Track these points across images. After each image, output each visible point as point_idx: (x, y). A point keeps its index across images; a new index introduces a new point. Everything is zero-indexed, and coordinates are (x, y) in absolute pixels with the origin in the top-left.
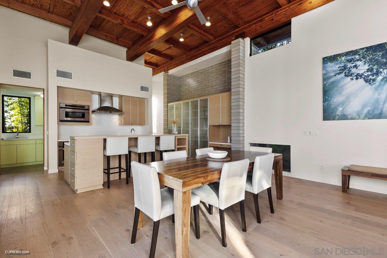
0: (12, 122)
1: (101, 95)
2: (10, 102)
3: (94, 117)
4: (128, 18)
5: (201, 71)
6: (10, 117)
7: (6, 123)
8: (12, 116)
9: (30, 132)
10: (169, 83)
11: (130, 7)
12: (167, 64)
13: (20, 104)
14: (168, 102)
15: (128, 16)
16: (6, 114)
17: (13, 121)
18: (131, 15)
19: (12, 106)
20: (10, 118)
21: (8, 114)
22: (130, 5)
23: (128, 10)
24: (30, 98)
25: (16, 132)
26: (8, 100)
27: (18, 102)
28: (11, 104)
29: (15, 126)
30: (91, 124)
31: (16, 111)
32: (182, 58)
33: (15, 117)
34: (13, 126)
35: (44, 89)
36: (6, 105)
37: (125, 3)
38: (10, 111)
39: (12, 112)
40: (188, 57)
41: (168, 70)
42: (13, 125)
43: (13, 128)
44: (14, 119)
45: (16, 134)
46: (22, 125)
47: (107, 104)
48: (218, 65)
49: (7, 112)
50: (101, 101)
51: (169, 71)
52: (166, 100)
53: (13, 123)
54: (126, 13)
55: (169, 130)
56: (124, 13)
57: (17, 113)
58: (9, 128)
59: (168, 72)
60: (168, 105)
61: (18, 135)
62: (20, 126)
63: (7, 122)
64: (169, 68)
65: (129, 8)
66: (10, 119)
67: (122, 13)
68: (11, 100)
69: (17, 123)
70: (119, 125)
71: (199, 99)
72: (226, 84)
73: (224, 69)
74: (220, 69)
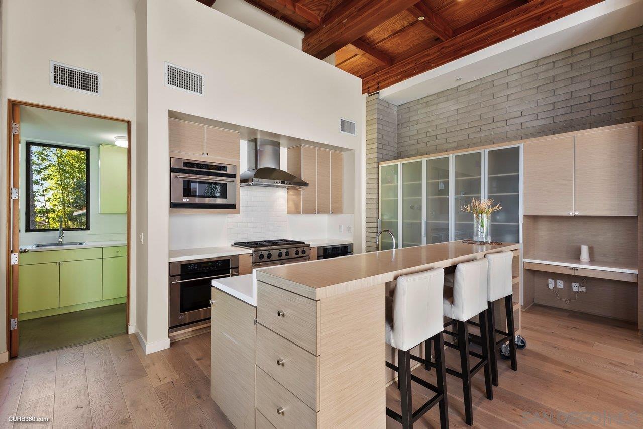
0: (47, 201)
1: (255, 141)
2: (43, 165)
3: (245, 195)
5: (469, 86)
6: (43, 191)
7: (36, 203)
8: (46, 189)
9: (88, 228)
10: (381, 118)
12: (377, 75)
13: (60, 169)
14: (380, 160)
16: (35, 188)
17: (49, 200)
19: (46, 172)
20: (42, 193)
21: (40, 188)
24: (87, 151)
25: (57, 230)
26: (41, 162)
27: (57, 166)
28: (46, 169)
29: (52, 209)
30: (238, 212)
31: (54, 181)
32: (427, 56)
33: (51, 192)
34: (48, 208)
35: (129, 123)
36: (36, 171)
38: (43, 182)
39: (48, 184)
40: (447, 51)
41: (379, 88)
42: (49, 206)
43: (48, 211)
44: (49, 197)
45: (58, 233)
46: (64, 206)
47: (267, 163)
48: (530, 66)
49: (37, 183)
50: (257, 155)
51: (381, 91)
52: (375, 155)
53: (48, 203)
55: (381, 222)
57: (55, 185)
58: (41, 212)
59: (378, 93)
60: (380, 166)
61: (61, 237)
62: (61, 208)
63: (38, 201)
64: (381, 85)
66: (43, 195)
68: (44, 162)
69: (55, 202)
70: (289, 212)
71: (487, 150)
72: (561, 111)
73: (551, 74)
74: (537, 75)
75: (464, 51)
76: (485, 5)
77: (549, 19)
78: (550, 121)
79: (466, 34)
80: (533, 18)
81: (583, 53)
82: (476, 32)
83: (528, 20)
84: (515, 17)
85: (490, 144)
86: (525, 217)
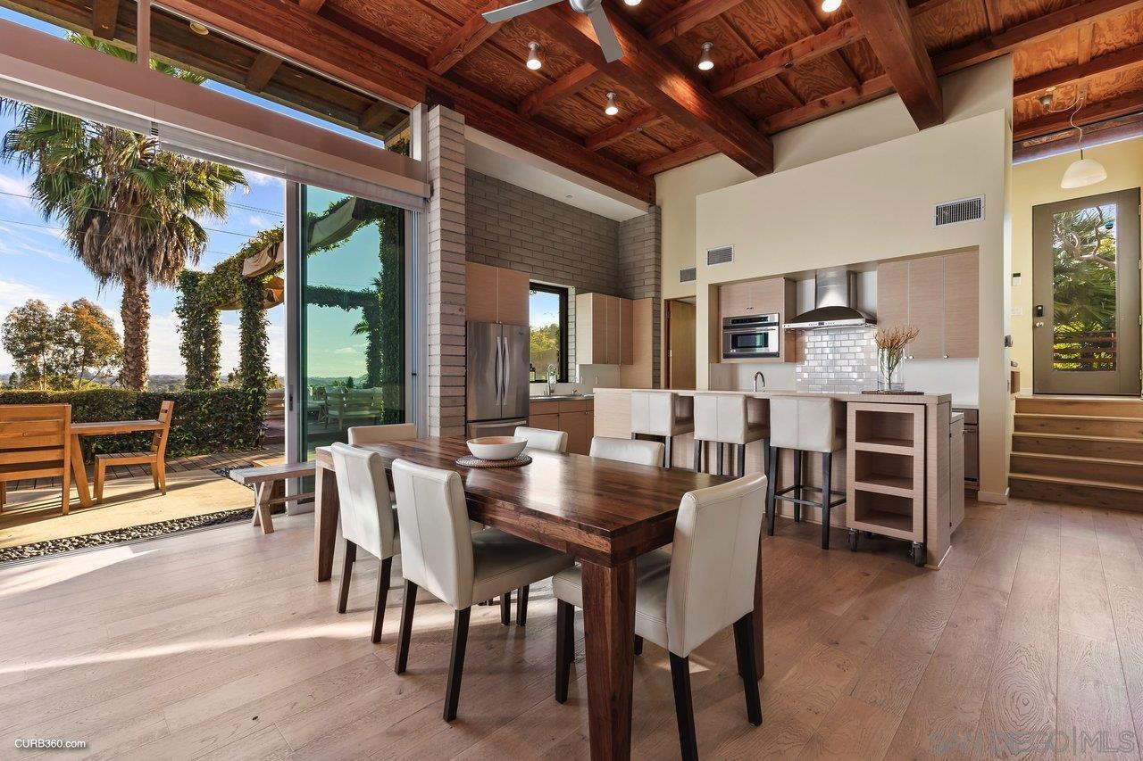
1: (816, 278)
4: (799, 33)
11: (762, 14)
15: (792, 31)
18: (793, 23)
22: (755, 14)
23: (769, 23)
37: (741, 21)
47: (830, 300)
50: (816, 295)
54: (778, 31)
56: (776, 36)
65: (766, 19)
67: (773, 40)
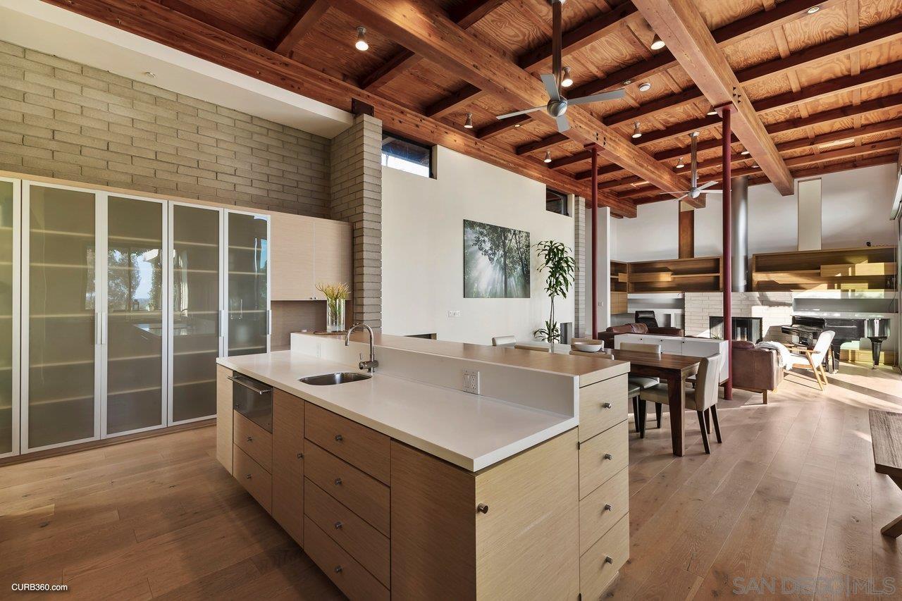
71: (227, 211)
72: (274, 187)
73: (265, 140)
74: (252, 133)
75: (188, 46)
76: (229, 8)
77: (291, 88)
78: (264, 193)
79: (192, 21)
80: (280, 75)
81: (291, 135)
82: (206, 31)
83: (271, 71)
84: (259, 56)
85: (193, 198)
86: (272, 302)
